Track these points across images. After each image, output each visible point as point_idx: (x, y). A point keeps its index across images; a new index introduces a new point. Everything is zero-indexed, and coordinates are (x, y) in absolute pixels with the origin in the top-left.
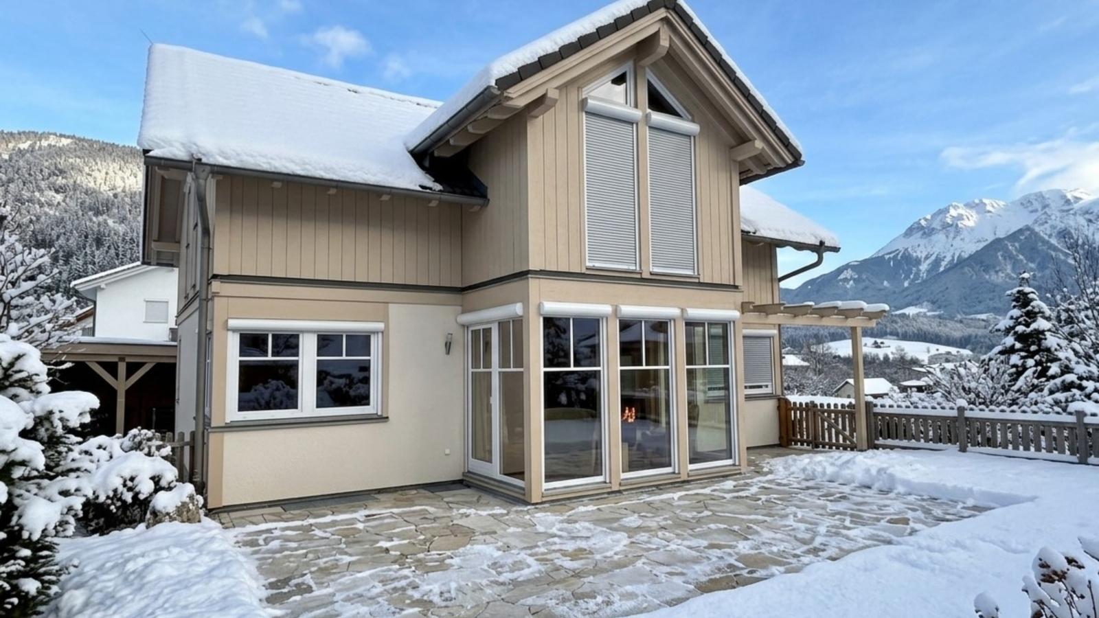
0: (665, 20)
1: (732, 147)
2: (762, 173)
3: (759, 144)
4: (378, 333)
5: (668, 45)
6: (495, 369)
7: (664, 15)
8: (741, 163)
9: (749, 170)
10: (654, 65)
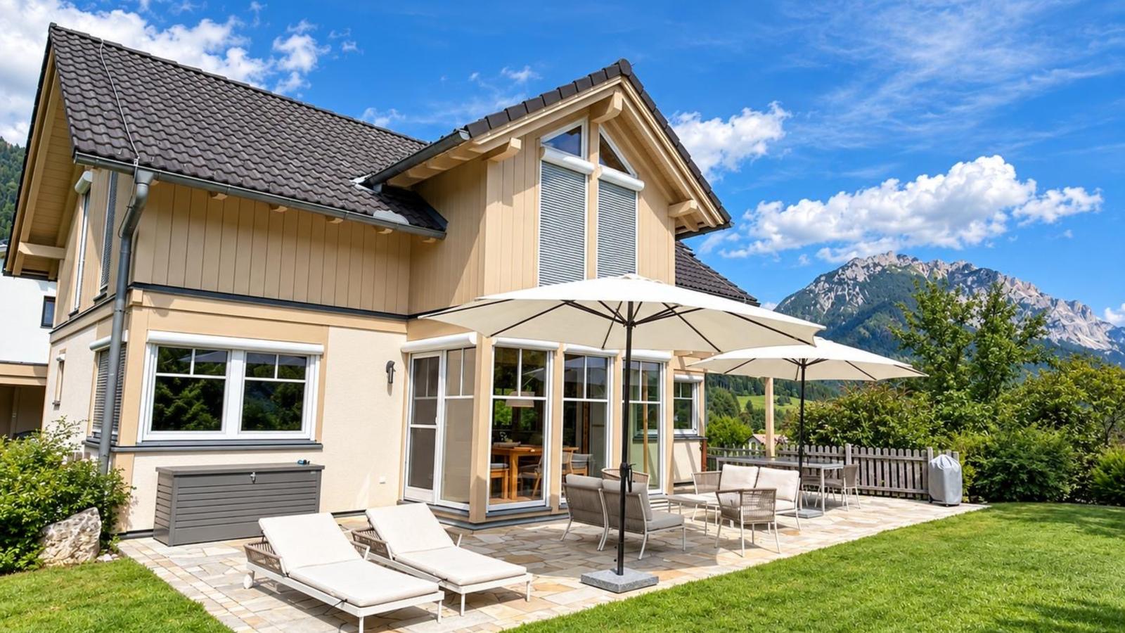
0: (620, 85)
1: (671, 204)
2: (694, 231)
3: (694, 204)
4: (315, 355)
5: (621, 109)
6: (442, 395)
7: (619, 81)
8: (677, 219)
9: (684, 227)
10: (608, 124)
